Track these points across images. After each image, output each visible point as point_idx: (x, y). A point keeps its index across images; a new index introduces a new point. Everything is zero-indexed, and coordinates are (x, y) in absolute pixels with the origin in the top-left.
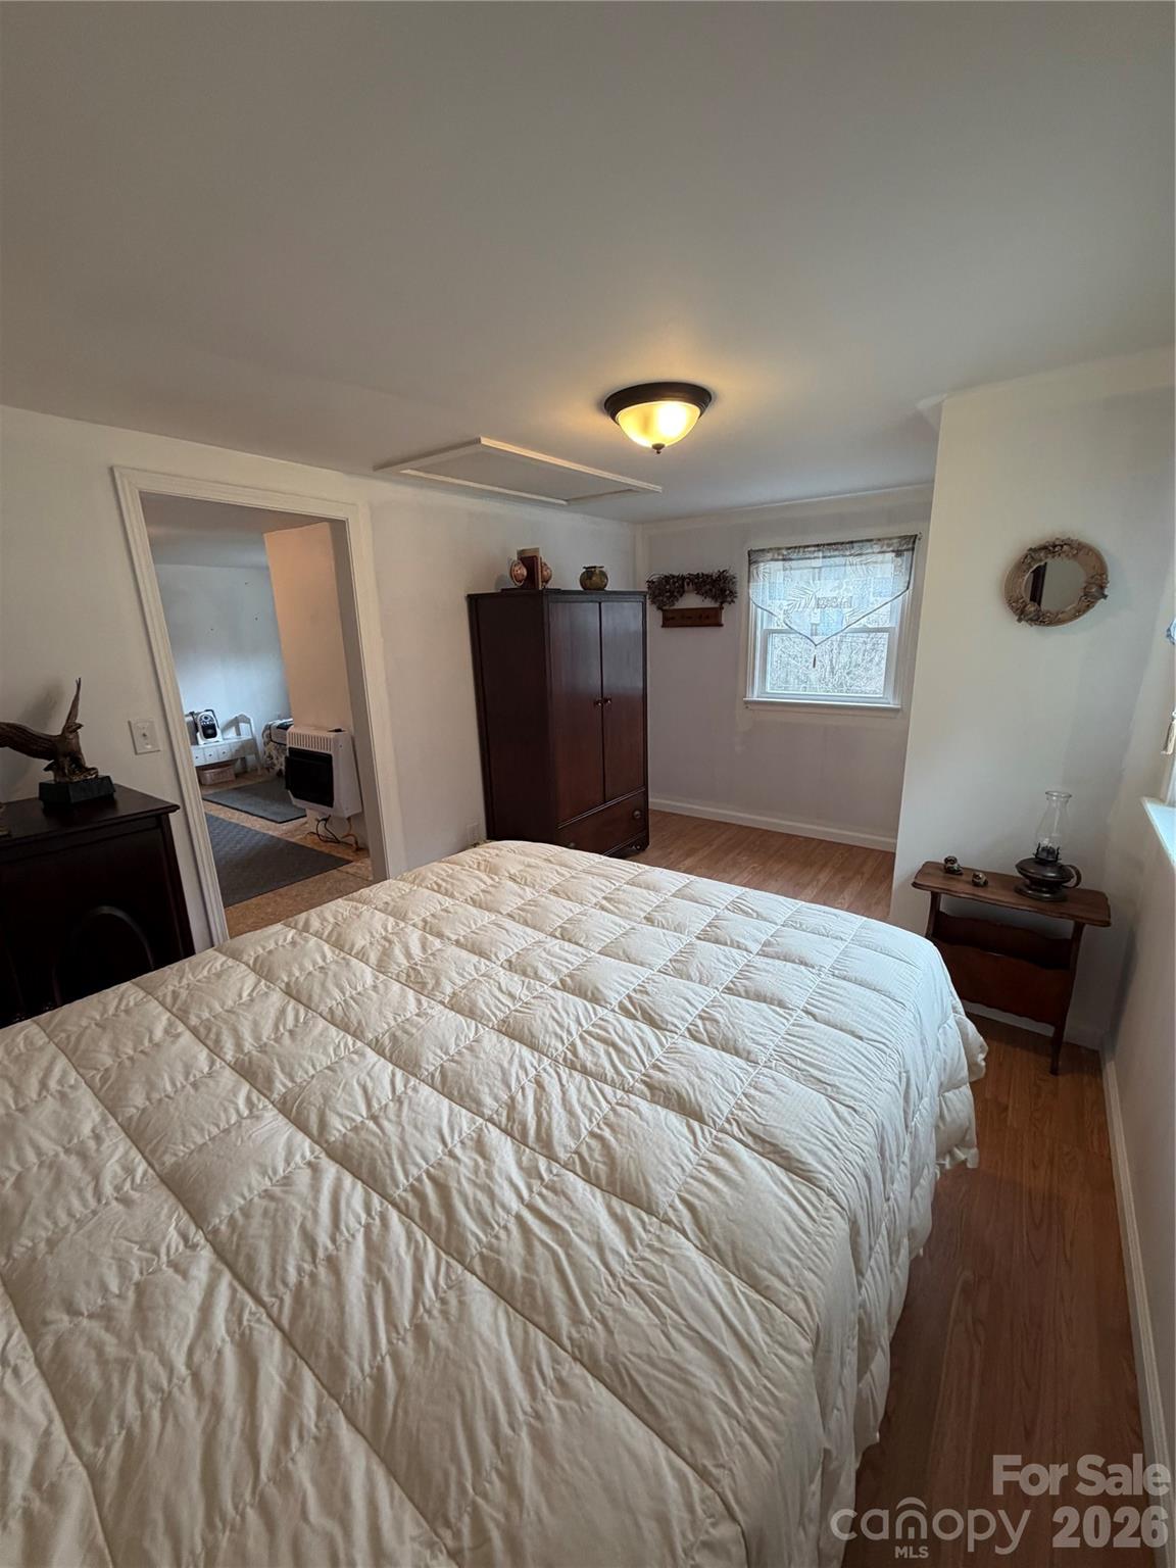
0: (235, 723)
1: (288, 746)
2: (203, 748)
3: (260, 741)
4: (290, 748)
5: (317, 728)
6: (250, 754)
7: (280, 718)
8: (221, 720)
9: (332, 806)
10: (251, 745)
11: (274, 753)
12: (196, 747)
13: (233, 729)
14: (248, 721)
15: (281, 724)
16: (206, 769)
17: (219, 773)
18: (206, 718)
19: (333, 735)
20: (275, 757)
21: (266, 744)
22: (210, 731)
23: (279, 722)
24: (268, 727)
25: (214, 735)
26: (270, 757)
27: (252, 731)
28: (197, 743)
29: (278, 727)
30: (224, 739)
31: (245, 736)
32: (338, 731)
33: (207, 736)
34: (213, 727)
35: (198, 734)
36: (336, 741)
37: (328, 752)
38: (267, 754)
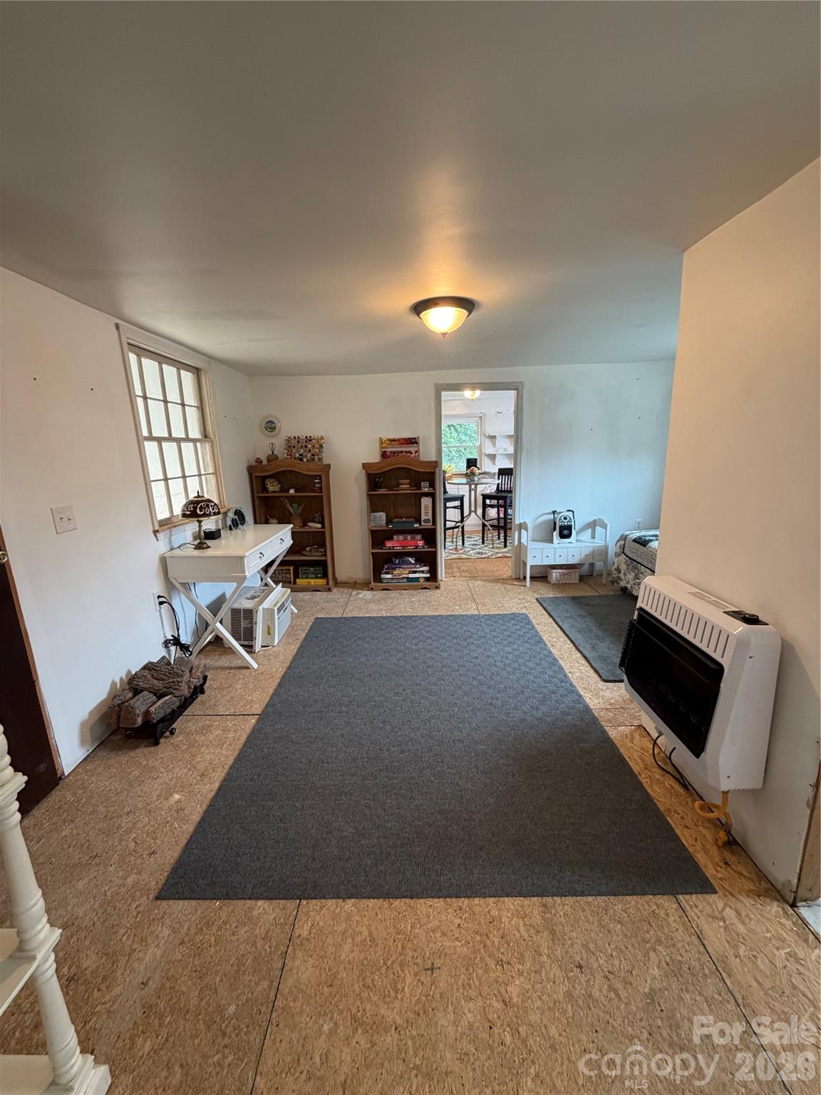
0: (593, 525)
1: (639, 604)
2: (555, 549)
3: (612, 549)
4: (641, 609)
5: (702, 593)
6: (599, 561)
7: (639, 529)
8: (578, 523)
9: (698, 755)
10: (603, 552)
11: (623, 567)
12: (549, 545)
13: (590, 531)
14: (605, 526)
15: (640, 538)
16: (555, 569)
17: (565, 574)
18: (565, 518)
19: (740, 628)
20: (622, 572)
21: (617, 555)
22: (566, 532)
23: (637, 534)
24: (624, 538)
25: (569, 536)
26: (618, 570)
27: (607, 539)
28: (551, 541)
29: (635, 541)
30: (577, 541)
31: (599, 542)
32: (752, 620)
33: (562, 536)
34: (569, 528)
35: (555, 533)
36: (743, 643)
37: (717, 656)
38: (615, 566)
